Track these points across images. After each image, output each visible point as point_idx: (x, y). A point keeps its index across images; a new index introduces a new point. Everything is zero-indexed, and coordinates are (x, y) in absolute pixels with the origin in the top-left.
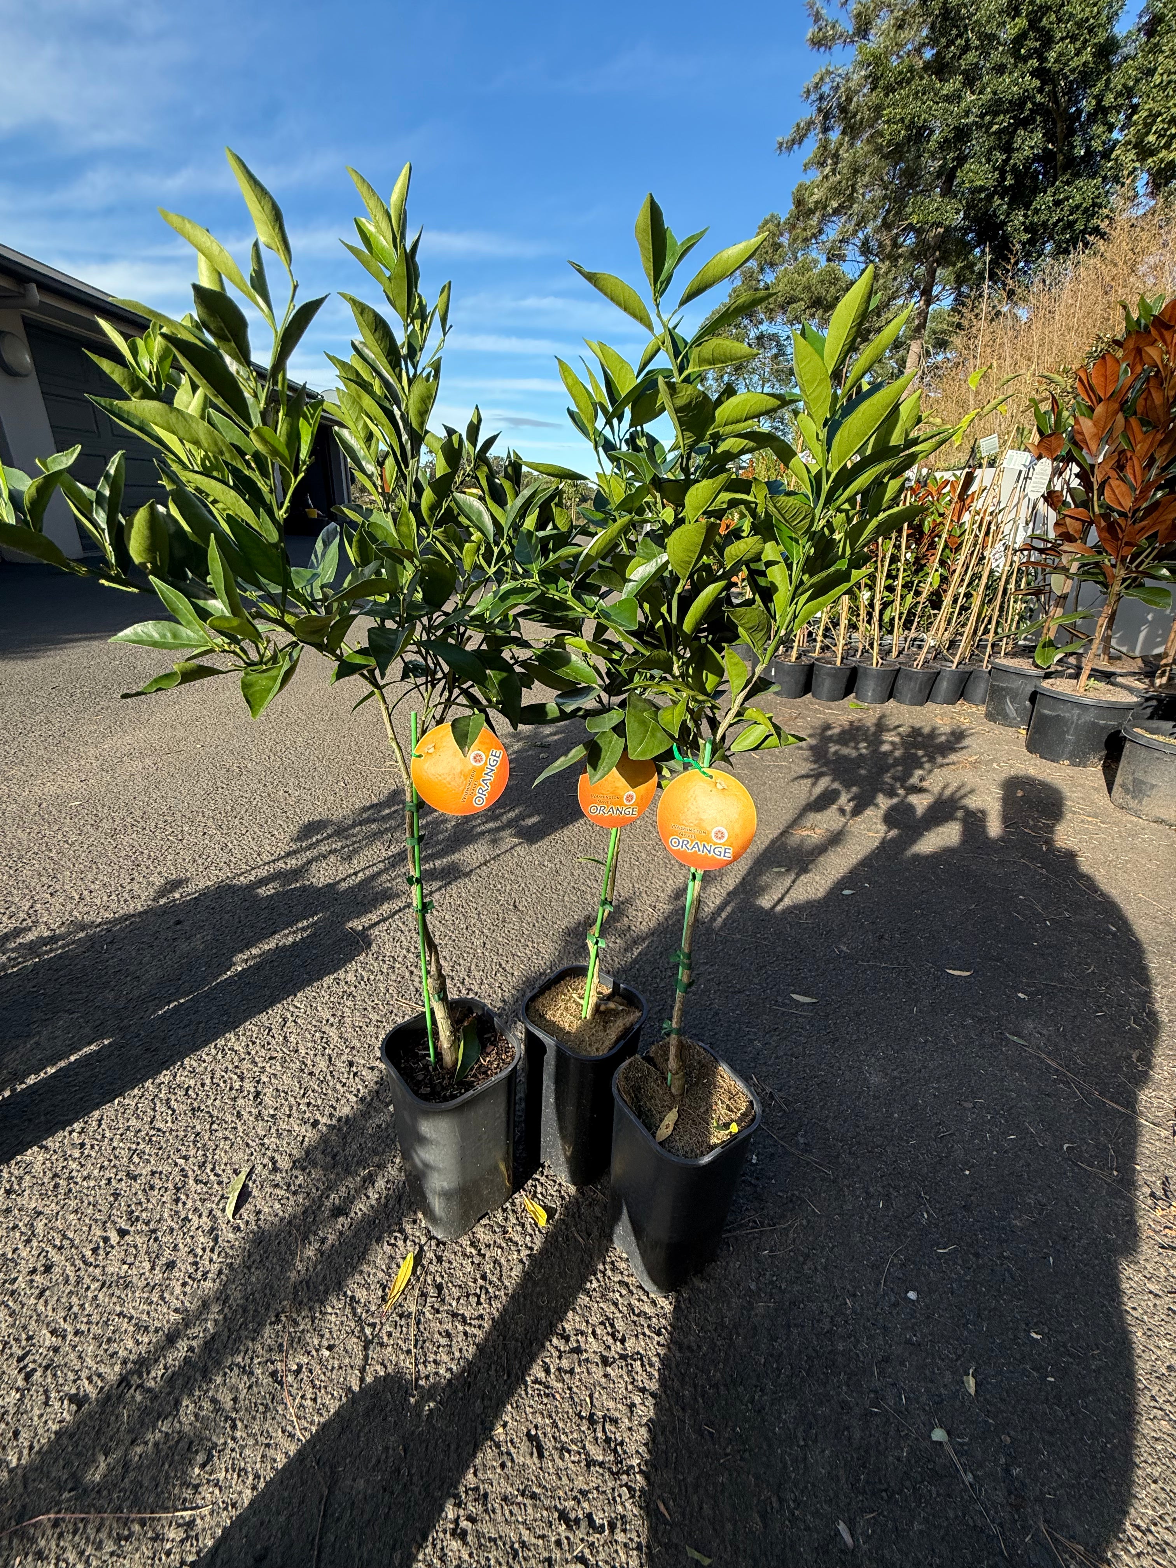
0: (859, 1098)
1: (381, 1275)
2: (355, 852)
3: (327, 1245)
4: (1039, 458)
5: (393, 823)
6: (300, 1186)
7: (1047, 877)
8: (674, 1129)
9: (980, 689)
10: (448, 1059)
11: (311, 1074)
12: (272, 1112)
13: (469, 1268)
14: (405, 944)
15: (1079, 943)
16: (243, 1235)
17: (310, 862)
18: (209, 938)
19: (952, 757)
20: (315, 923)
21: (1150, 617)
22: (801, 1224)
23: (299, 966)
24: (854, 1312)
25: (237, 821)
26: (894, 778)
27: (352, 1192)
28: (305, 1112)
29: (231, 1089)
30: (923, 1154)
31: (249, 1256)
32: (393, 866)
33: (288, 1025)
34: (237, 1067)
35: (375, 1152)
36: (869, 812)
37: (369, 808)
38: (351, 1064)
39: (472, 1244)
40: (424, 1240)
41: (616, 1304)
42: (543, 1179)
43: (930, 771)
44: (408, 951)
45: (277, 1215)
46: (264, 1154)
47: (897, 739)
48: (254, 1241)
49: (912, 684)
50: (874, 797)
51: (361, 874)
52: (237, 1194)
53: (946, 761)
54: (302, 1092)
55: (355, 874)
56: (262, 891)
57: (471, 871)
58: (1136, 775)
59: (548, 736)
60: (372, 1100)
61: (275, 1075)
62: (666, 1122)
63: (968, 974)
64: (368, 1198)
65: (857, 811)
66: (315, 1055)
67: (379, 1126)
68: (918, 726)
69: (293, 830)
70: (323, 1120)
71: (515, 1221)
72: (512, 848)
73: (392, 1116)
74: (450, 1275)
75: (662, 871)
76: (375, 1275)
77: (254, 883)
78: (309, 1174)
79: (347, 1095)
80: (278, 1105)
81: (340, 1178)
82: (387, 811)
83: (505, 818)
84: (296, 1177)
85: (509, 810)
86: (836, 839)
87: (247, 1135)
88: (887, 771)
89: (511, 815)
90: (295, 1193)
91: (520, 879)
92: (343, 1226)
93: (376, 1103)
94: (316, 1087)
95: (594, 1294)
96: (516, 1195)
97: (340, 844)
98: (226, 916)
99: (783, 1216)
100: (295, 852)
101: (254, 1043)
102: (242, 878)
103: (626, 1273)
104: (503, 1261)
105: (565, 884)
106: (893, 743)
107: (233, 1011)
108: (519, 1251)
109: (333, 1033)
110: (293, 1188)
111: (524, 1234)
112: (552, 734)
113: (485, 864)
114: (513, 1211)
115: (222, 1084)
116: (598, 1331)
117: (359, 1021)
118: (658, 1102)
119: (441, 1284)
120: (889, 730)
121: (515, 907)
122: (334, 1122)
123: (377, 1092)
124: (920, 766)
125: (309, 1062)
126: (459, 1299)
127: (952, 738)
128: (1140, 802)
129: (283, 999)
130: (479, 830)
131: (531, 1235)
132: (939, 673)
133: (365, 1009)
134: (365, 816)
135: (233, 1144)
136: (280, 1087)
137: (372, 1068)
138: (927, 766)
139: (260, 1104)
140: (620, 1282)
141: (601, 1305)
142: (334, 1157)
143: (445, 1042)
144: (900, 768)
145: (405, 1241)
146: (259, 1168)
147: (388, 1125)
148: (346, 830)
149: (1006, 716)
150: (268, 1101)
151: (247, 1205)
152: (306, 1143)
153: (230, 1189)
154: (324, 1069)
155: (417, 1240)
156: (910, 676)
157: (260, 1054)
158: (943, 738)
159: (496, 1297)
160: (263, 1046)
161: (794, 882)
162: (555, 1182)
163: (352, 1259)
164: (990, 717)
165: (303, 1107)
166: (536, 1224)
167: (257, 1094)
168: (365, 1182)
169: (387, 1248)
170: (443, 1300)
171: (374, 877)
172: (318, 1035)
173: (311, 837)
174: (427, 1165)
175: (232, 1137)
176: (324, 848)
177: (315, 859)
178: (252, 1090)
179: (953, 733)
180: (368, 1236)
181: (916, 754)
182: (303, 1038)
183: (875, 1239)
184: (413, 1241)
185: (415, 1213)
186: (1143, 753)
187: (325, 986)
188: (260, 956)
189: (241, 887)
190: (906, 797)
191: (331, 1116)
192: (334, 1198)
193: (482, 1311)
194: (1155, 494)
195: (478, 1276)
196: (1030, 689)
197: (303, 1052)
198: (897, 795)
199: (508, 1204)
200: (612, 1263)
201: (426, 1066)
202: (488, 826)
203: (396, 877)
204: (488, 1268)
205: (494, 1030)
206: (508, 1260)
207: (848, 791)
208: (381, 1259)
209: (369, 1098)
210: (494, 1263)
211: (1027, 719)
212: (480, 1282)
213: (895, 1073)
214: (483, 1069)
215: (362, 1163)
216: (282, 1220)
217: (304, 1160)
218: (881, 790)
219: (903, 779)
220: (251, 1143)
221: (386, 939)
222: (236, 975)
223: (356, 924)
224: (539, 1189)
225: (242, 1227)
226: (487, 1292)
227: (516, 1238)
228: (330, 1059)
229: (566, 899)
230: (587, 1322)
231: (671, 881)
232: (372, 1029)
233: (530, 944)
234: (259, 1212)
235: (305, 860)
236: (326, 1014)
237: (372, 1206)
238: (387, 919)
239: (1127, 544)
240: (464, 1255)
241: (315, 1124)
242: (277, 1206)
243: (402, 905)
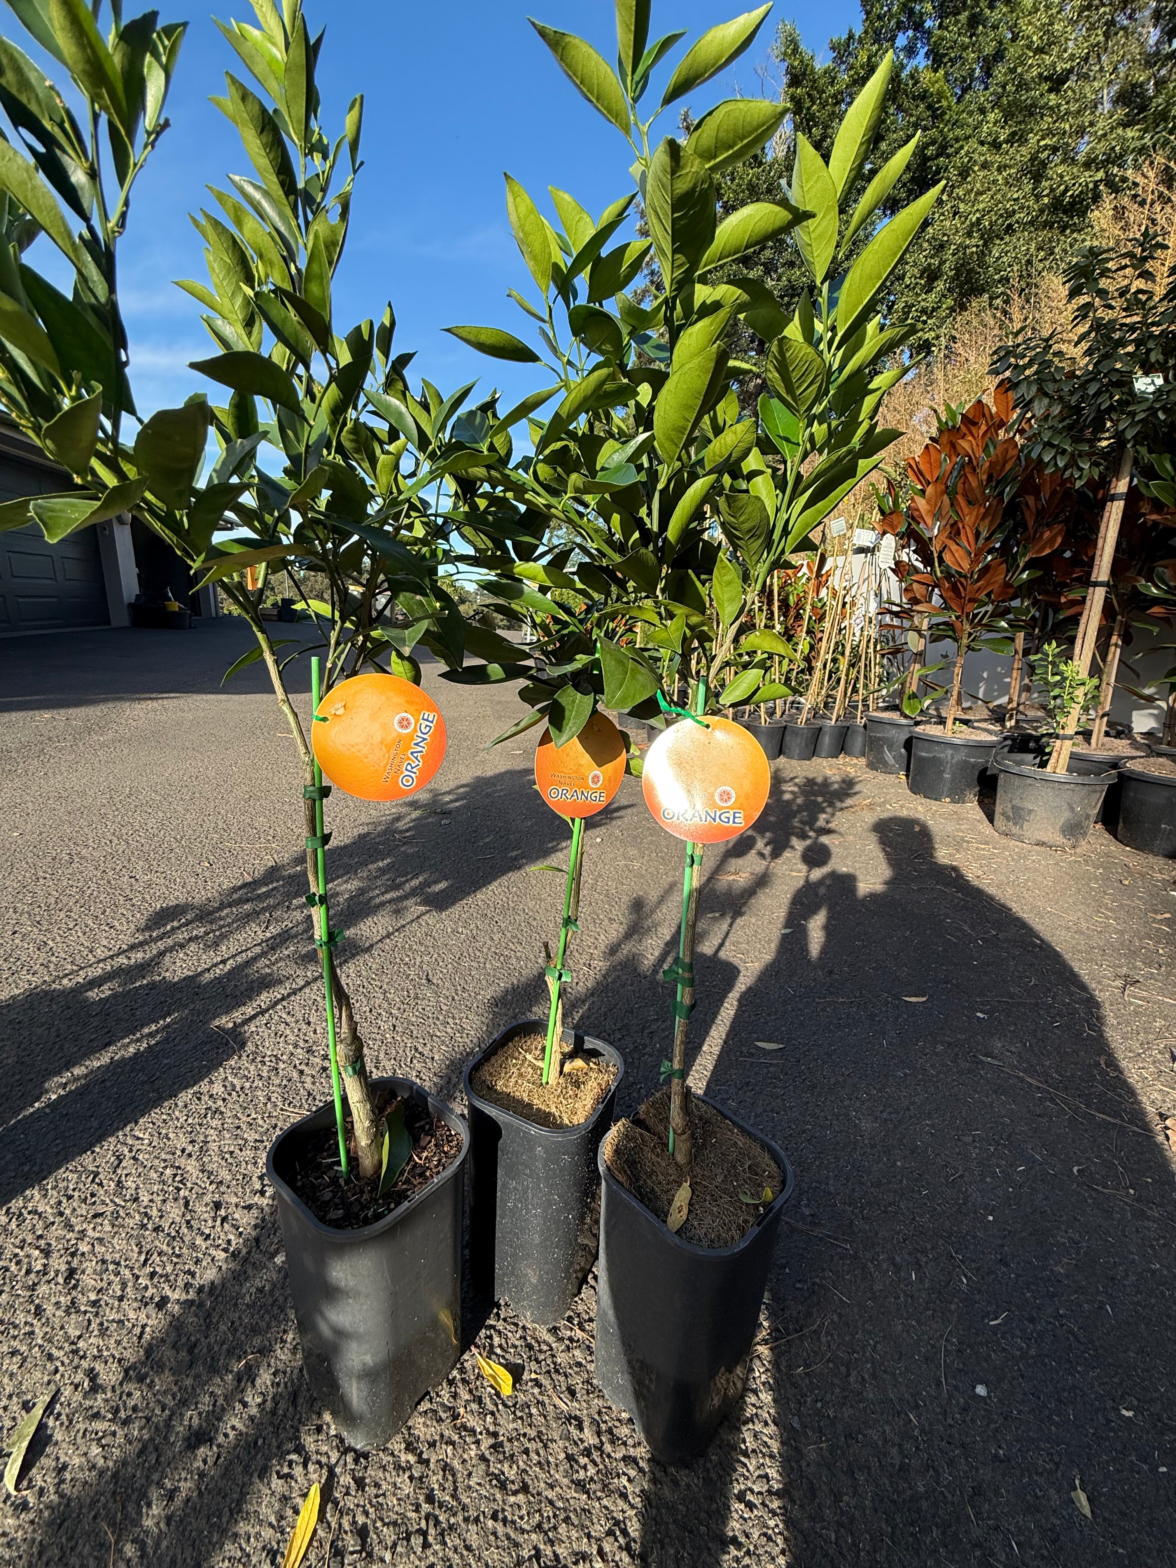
0: (856, 1149)
1: (267, 1533)
2: (224, 937)
3: (178, 1501)
4: (884, 533)
5: (271, 901)
6: (135, 1409)
7: (963, 900)
8: (690, 1211)
9: (858, 742)
10: (367, 1162)
11: (157, 1229)
12: (93, 1297)
13: (407, 1488)
14: (292, 1038)
15: (1014, 959)
16: (31, 1516)
17: (162, 954)
18: (10, 1061)
19: (849, 802)
20: (168, 1026)
21: (985, 675)
22: (832, 1322)
23: (143, 1083)
24: (923, 1432)
25: (62, 914)
26: (801, 822)
27: (221, 1401)
28: (146, 1288)
29: (28, 1272)
30: (939, 1205)
31: (40, 1554)
32: (273, 949)
33: (123, 1164)
34: (40, 1237)
35: (255, 1330)
36: (787, 854)
37: (240, 888)
38: (217, 1206)
39: (410, 1447)
40: (334, 1456)
41: (624, 1496)
42: (500, 1325)
43: (833, 815)
44: (296, 1046)
45: (94, 1466)
46: (76, 1368)
47: (796, 789)
48: (50, 1524)
49: (799, 740)
50: (788, 840)
51: (231, 961)
52: (25, 1444)
53: (844, 805)
54: (143, 1258)
55: (224, 962)
56: (93, 994)
57: (372, 946)
58: (1014, 802)
59: (448, 803)
60: (249, 1253)
61: (100, 1240)
62: (677, 1203)
63: (924, 999)
64: (245, 1405)
65: (776, 854)
66: (164, 1201)
67: (260, 1290)
68: (811, 776)
69: (141, 919)
70: (175, 1296)
71: (467, 1397)
72: (418, 917)
73: (279, 1272)
74: (379, 1507)
75: (591, 927)
76: (258, 1535)
77: (82, 986)
78: (151, 1386)
79: (212, 1251)
80: (104, 1284)
81: (200, 1382)
82: (264, 889)
83: (407, 887)
84: (129, 1395)
85: (412, 879)
86: (762, 881)
87: (50, 1341)
88: (795, 817)
89: (415, 883)
90: (126, 1422)
91: (431, 949)
92: (205, 1462)
93: (256, 1256)
94: (165, 1247)
95: (593, 1486)
96: (466, 1357)
97: (203, 930)
98: (39, 1031)
99: (809, 1315)
100: (141, 944)
101: (70, 1197)
102: (65, 981)
103: (630, 1442)
104: (456, 1464)
105: (485, 950)
106: (792, 792)
107: (39, 1155)
108: (477, 1442)
109: (191, 1167)
110: (122, 1415)
111: (483, 1414)
112: (451, 801)
113: (388, 936)
114: (464, 1381)
115: (13, 1268)
116: (607, 1548)
117: (228, 1143)
118: (661, 1177)
119: (365, 1525)
120: (786, 782)
121: (429, 980)
122: (192, 1295)
123: (257, 1240)
124: (823, 811)
125: (154, 1213)
126: (395, 1545)
127: (844, 786)
128: (1021, 827)
129: (118, 1129)
130: (377, 901)
131: (492, 1413)
132: (821, 729)
133: (238, 1127)
134: (235, 896)
135: (24, 1360)
136: (108, 1257)
137: (249, 1207)
138: (829, 810)
139: (75, 1287)
140: (625, 1459)
141: (605, 1502)
142: (190, 1351)
143: (363, 1139)
144: (805, 814)
145: (305, 1466)
146: (67, 1392)
147: (274, 1286)
148: (211, 913)
149: (885, 764)
150: (88, 1280)
151: (43, 1460)
152: (147, 1336)
153: (14, 1438)
154: (178, 1219)
155: (324, 1460)
156: (796, 732)
157: (79, 1212)
158: (836, 786)
159: (451, 1527)
160: (84, 1201)
161: (731, 926)
162: (516, 1325)
163: (220, 1517)
164: (872, 766)
165: (143, 1281)
166: (498, 1394)
167: (71, 1272)
168: (239, 1381)
169: (277, 1484)
170: (370, 1555)
171: (248, 963)
172: (168, 1172)
173: (164, 925)
174: (340, 1333)
175: (23, 1348)
176: (182, 936)
177: (170, 949)
178: (63, 1268)
179: (843, 781)
180: (247, 1470)
181: (815, 801)
182: (147, 1180)
183: (919, 1322)
184: (319, 1462)
185: (320, 1415)
186: (1017, 781)
187: (180, 1104)
188: (86, 1076)
189: (63, 992)
190: (817, 838)
191: (187, 1286)
192: (191, 1417)
193: (432, 1559)
194: (986, 557)
195: (422, 1498)
196: (904, 737)
197: (145, 1198)
198: (810, 837)
199: (455, 1373)
200: (610, 1431)
201: (335, 1180)
202: (388, 896)
203: (277, 961)
204: (434, 1480)
205: (428, 1114)
206: (464, 1461)
207: (763, 837)
208: (270, 1505)
209: (244, 1251)
210: (444, 1470)
211: (904, 765)
212: (426, 1507)
213: (885, 1115)
214: (418, 1171)
215: (236, 1352)
216: (101, 1473)
217: (143, 1364)
218: (793, 834)
219: (811, 821)
220: (55, 1352)
221: (266, 1035)
222: (48, 1106)
223: (225, 1022)
224: (496, 1340)
225: (32, 1500)
226: (437, 1523)
227: (472, 1422)
228: (187, 1204)
229: (488, 966)
230: (589, 1536)
231: (603, 937)
232: (248, 1153)
233: (450, 1020)
234: (65, 1467)
235: (155, 952)
236: (182, 1141)
237: (252, 1418)
238: (267, 1010)
239: (970, 600)
240: (398, 1467)
241: (162, 1304)
242: (95, 1450)
243: (285, 993)
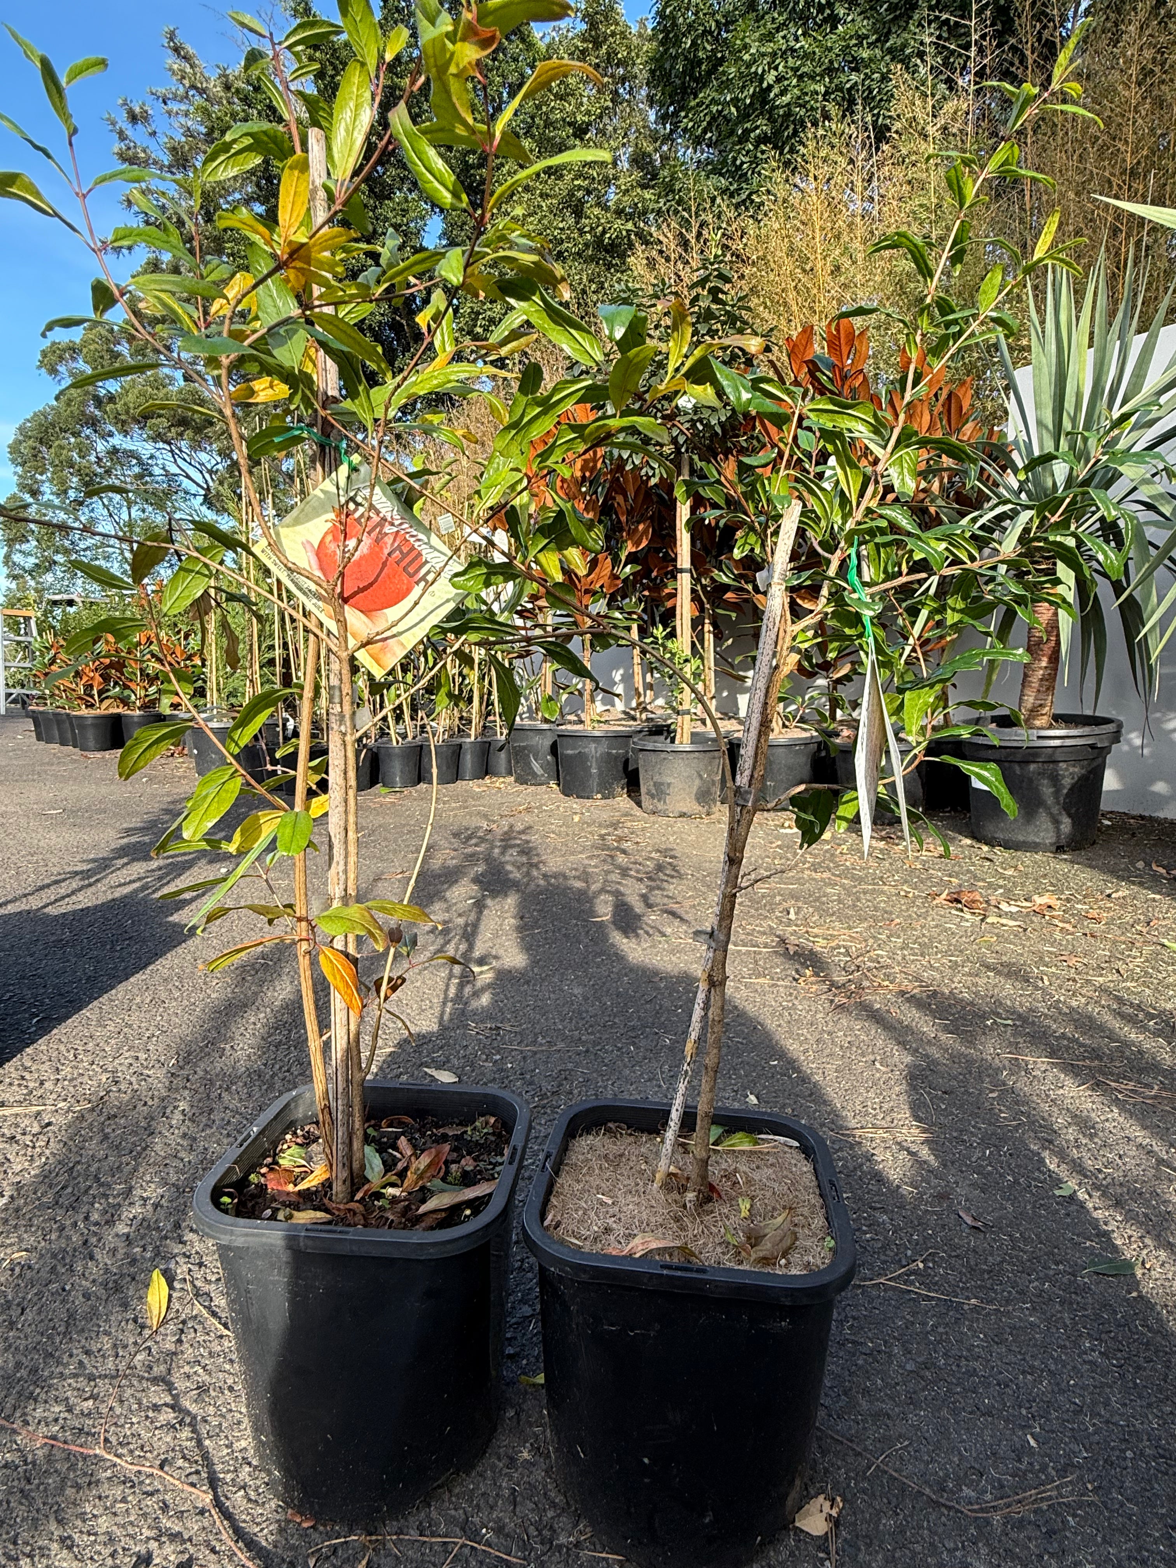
0: (573, 1004)
9: (502, 759)
58: (654, 779)
63: (607, 919)
128: (665, 802)
132: (460, 748)
149: (535, 775)
186: (652, 757)
196: (547, 743)
211: (554, 772)
213: (591, 983)
239: (586, 592)
